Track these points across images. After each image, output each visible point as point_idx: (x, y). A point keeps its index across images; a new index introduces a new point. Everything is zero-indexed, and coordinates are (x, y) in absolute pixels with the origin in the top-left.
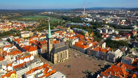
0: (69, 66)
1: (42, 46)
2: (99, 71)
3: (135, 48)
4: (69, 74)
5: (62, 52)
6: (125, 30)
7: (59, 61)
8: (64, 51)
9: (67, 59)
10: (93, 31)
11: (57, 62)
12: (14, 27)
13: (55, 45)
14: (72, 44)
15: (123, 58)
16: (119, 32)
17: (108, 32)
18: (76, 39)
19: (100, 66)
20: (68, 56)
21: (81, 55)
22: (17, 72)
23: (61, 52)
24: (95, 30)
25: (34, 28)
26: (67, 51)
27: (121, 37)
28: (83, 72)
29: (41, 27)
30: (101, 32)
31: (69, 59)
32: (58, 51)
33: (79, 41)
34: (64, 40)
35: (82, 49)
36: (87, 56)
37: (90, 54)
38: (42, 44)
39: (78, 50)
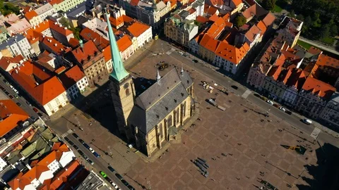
1: (84, 67)
2: (305, 183)
5: (171, 113)
7: (162, 141)
8: (179, 107)
9: (185, 119)
11: (158, 145)
13: (145, 95)
14: (188, 36)
18: (196, 5)
20: (187, 112)
21: (227, 94)
23: (167, 117)
31: (191, 122)
32: (158, 117)
33: (206, 8)
34: (155, 13)
35: (228, 64)
36: (248, 92)
37: (256, 86)
38: (82, 62)
39: (210, 62)
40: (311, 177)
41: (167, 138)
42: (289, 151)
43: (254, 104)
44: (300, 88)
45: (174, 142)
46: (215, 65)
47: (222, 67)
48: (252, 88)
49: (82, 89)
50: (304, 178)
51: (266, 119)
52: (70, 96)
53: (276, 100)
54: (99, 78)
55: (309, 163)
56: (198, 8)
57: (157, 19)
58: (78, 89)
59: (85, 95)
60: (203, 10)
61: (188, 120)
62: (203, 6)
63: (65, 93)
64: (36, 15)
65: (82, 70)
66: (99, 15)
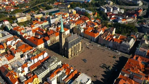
0: (84, 60)
1: (50, 37)
2: (115, 64)
3: (146, 35)
4: (87, 71)
5: (76, 45)
6: (129, 7)
7: (73, 55)
8: (78, 44)
9: (80, 51)
10: (97, 10)
11: (72, 56)
12: (2, 6)
13: (68, 39)
14: (81, 31)
15: (138, 50)
16: (124, 11)
17: (113, 10)
18: (83, 24)
19: (114, 57)
20: (80, 48)
21: (92, 45)
22: (38, 76)
23: (74, 46)
24: (98, 8)
25: (27, 7)
26: (80, 43)
27: (128, 18)
28: (100, 66)
29: (36, 5)
30: (106, 11)
31: (82, 51)
32: (72, 45)
33: (86, 26)
34: (71, 26)
35: (93, 38)
36: (99, 45)
37: (101, 44)
38: (50, 35)
39: (87, 39)
40: (117, 63)
41: (74, 55)
42: (111, 58)
43: (101, 48)
44: (113, 41)
45: (76, 56)
46: (89, 39)
47: (91, 39)
48: (100, 44)
49: (48, 44)
50: (115, 63)
51: (104, 51)
52: (45, 45)
53: (108, 47)
54: (53, 42)
55: (117, 60)
56: (84, 25)
57: (71, 28)
58: (47, 44)
59: (49, 46)
60: (85, 26)
61: (81, 51)
62: (85, 25)
63: (44, 43)
64: (34, 26)
65: (49, 38)
66: (53, 27)
